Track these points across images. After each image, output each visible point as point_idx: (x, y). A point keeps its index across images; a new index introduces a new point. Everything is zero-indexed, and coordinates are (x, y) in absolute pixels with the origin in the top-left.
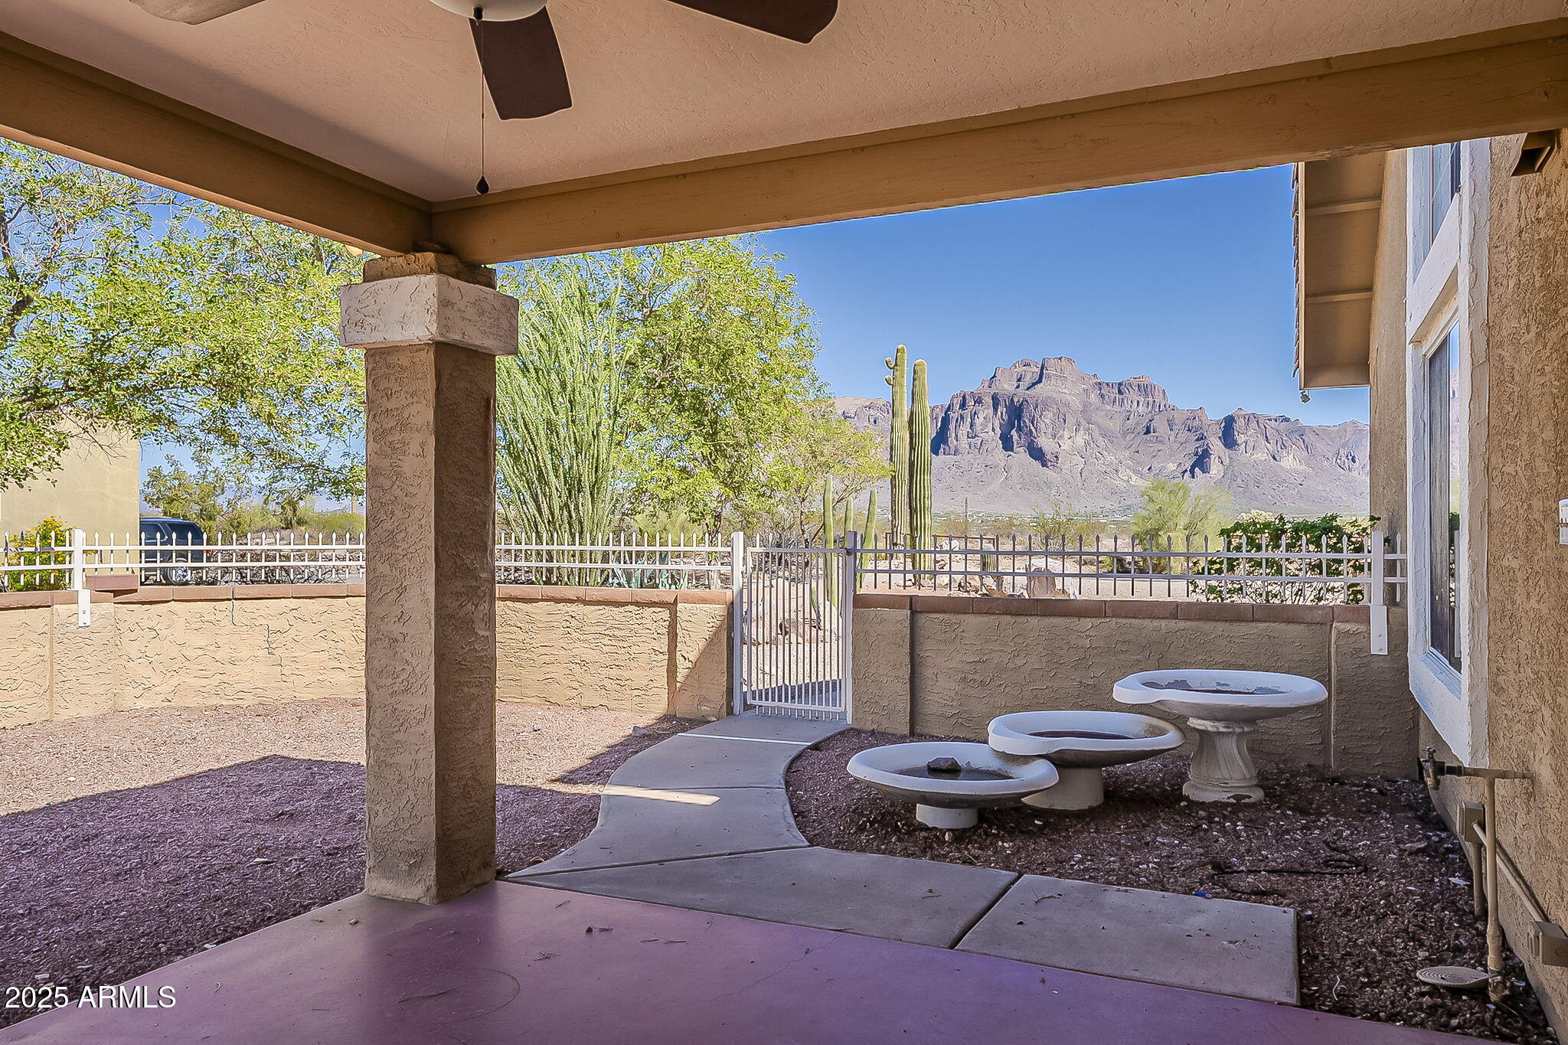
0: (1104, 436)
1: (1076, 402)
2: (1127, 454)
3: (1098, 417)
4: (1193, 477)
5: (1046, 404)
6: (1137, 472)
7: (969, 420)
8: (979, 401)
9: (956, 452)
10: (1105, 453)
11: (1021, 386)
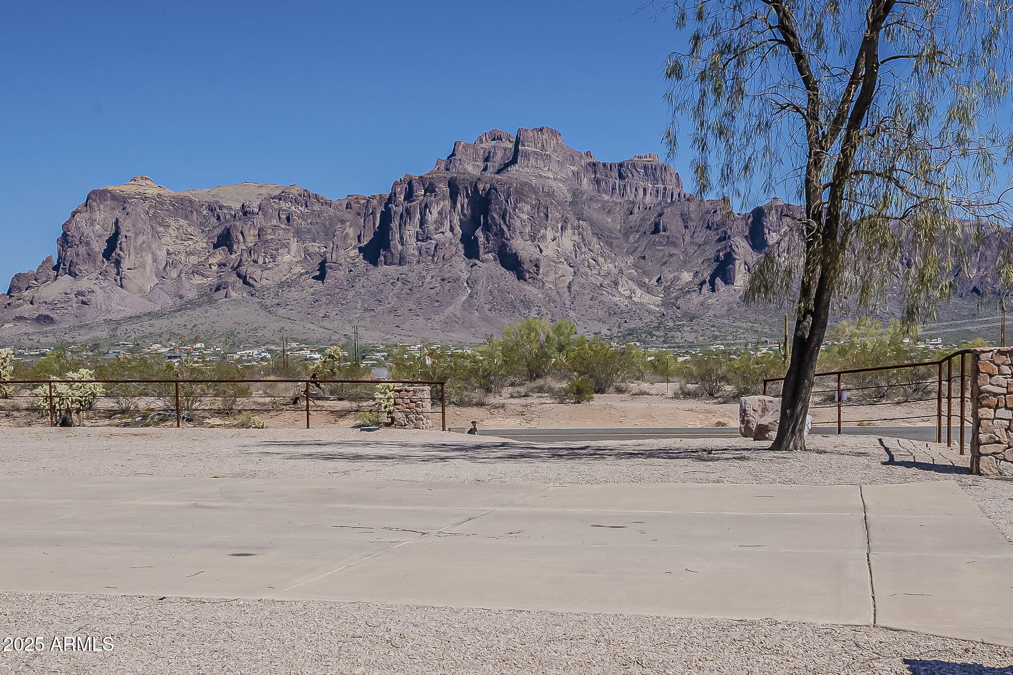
0: (598, 235)
1: (563, 190)
2: (631, 260)
3: (592, 211)
4: (713, 290)
5: (522, 192)
6: (642, 285)
7: (418, 216)
8: (430, 189)
9: (402, 261)
10: (601, 259)
11: (491, 170)
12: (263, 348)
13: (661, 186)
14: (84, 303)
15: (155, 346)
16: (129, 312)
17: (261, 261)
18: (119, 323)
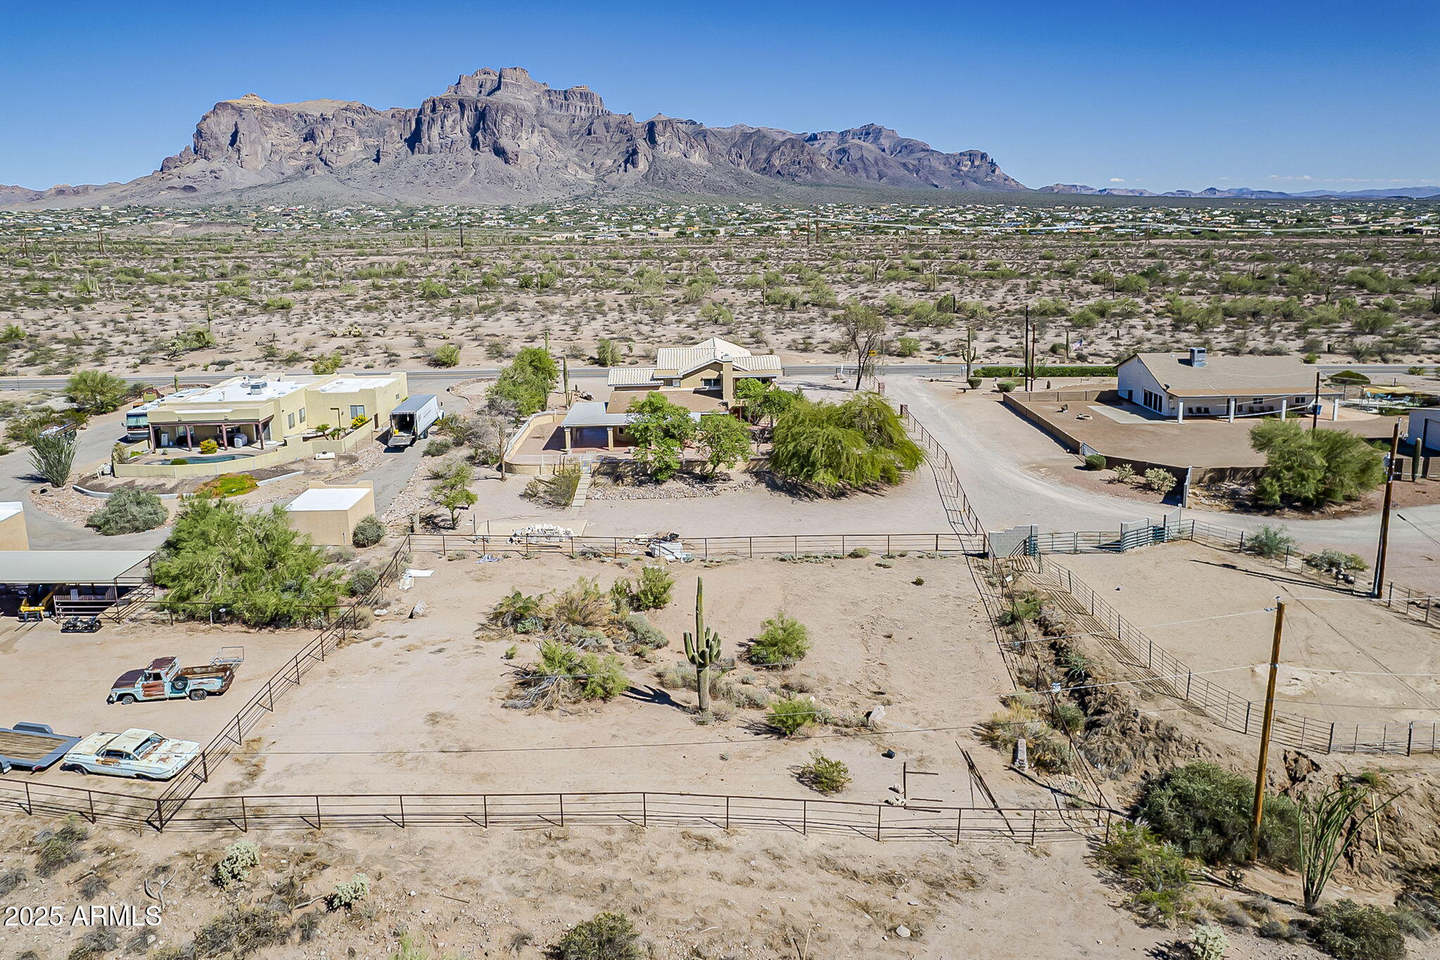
0: (554, 137)
1: (531, 108)
3: (548, 120)
4: (626, 171)
5: (505, 109)
6: (582, 167)
7: (440, 123)
8: (447, 106)
9: (430, 151)
10: (556, 152)
11: (483, 93)
12: (344, 209)
13: (591, 105)
14: (216, 178)
15: (271, 208)
16: (249, 184)
17: (335, 151)
18: (242, 191)
